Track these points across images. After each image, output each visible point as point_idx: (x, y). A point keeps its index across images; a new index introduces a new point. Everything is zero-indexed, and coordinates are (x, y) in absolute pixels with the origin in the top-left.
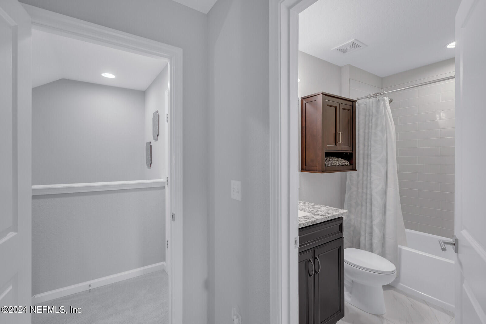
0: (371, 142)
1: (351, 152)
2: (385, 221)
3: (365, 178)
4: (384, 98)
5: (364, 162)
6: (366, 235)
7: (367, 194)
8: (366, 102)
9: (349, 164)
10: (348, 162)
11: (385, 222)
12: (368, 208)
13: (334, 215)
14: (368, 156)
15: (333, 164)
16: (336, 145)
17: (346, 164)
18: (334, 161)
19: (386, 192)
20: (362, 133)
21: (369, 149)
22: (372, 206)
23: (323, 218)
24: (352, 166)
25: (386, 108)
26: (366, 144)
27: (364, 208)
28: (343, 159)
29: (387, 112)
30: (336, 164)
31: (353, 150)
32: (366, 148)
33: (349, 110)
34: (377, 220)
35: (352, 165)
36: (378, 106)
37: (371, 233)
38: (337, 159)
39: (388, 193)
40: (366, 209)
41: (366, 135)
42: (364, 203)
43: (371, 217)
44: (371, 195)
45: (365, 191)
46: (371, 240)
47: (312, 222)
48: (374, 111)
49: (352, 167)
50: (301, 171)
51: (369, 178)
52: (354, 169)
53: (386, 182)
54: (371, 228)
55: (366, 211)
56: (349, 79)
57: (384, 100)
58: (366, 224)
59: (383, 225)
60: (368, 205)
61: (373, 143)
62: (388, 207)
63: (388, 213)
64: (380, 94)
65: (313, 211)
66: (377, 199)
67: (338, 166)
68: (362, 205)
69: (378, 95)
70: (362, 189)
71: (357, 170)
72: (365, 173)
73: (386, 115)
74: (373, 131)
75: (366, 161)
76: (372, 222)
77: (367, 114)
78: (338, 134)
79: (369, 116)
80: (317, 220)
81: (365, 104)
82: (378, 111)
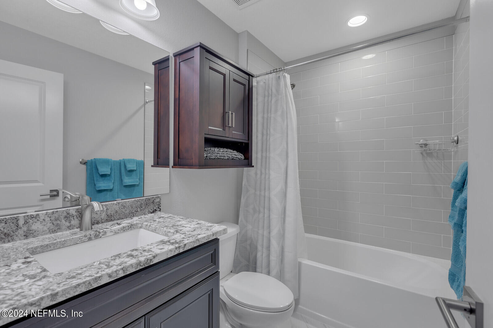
0: (270, 130)
1: (246, 142)
2: (284, 230)
3: (263, 176)
4: (285, 75)
5: (262, 156)
6: (263, 250)
7: (265, 197)
8: (265, 80)
9: (243, 157)
10: (242, 155)
11: (284, 232)
12: (266, 216)
13: (198, 240)
14: (266, 149)
15: (220, 156)
16: (224, 129)
17: (239, 157)
18: (221, 153)
19: (285, 193)
20: (260, 119)
21: (268, 138)
22: (270, 213)
23: (171, 251)
24: (246, 161)
25: (287, 87)
26: (265, 133)
27: (261, 215)
28: (235, 151)
29: (288, 91)
30: (224, 156)
31: (248, 140)
32: (265, 137)
33: (244, 85)
34: (275, 231)
35: (248, 159)
36: (278, 84)
37: (268, 248)
38: (225, 150)
39: (288, 195)
40: (264, 216)
41: (265, 121)
42: (262, 210)
43: (269, 227)
44: (269, 198)
45: (263, 193)
46: (269, 256)
47: (139, 263)
48: (274, 90)
49: (248, 162)
50: (172, 167)
51: (267, 177)
52: (250, 165)
53: (286, 179)
54: (269, 240)
55: (264, 219)
56: (247, 50)
57: (284, 77)
58: (263, 236)
59: (282, 236)
60: (266, 211)
61: (272, 130)
62: (287, 212)
63: (287, 219)
64: (280, 69)
65: (169, 232)
66: (276, 204)
67: (228, 159)
68: (259, 212)
69: (279, 71)
70: (260, 191)
71: (253, 166)
72: (263, 171)
73: (286, 96)
74: (273, 115)
75: (264, 154)
76: (269, 233)
77: (267, 94)
78: (227, 115)
79: (268, 96)
80: (154, 257)
81: (264, 82)
82: (278, 91)
